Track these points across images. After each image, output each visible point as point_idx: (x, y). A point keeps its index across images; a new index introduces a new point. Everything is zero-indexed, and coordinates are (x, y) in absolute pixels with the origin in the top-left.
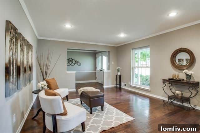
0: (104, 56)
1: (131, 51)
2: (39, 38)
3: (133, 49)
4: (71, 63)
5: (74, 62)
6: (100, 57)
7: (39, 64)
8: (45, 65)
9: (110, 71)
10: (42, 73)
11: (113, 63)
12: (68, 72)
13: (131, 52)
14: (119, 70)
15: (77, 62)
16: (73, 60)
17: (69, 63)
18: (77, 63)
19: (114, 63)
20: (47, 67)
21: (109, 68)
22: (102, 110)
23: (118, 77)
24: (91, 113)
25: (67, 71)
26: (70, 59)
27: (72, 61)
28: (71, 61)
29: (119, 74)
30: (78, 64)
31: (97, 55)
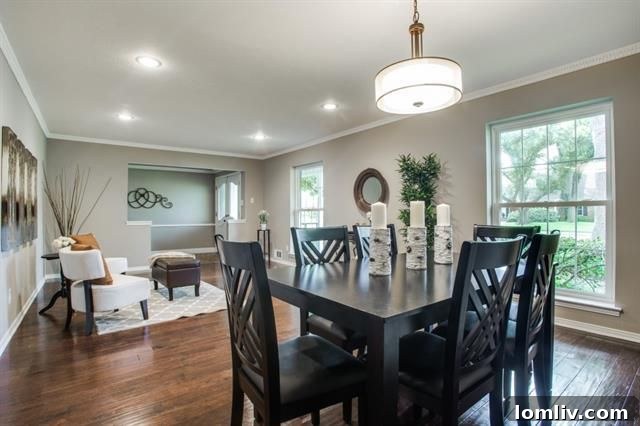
0: (232, 184)
1: (292, 171)
2: (49, 135)
3: (295, 167)
4: (142, 201)
5: (152, 198)
6: (224, 185)
7: (52, 204)
8: (67, 204)
9: (243, 221)
10: (59, 224)
11: (252, 200)
12: (130, 223)
13: (289, 174)
14: (263, 219)
15: (159, 199)
16: (151, 194)
17: (137, 201)
18: (160, 201)
19: (255, 200)
20: (74, 209)
21: (242, 214)
22: (197, 294)
23: (261, 233)
24: (171, 299)
25: (129, 219)
26: (142, 192)
27: (146, 196)
28: (142, 195)
29: (264, 227)
30: (164, 203)
31: (216, 182)
